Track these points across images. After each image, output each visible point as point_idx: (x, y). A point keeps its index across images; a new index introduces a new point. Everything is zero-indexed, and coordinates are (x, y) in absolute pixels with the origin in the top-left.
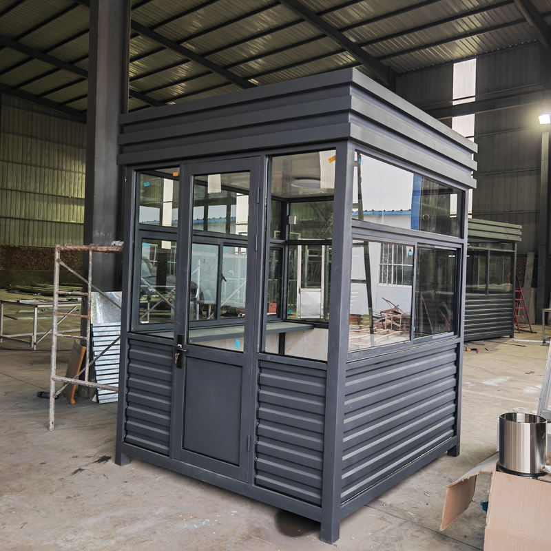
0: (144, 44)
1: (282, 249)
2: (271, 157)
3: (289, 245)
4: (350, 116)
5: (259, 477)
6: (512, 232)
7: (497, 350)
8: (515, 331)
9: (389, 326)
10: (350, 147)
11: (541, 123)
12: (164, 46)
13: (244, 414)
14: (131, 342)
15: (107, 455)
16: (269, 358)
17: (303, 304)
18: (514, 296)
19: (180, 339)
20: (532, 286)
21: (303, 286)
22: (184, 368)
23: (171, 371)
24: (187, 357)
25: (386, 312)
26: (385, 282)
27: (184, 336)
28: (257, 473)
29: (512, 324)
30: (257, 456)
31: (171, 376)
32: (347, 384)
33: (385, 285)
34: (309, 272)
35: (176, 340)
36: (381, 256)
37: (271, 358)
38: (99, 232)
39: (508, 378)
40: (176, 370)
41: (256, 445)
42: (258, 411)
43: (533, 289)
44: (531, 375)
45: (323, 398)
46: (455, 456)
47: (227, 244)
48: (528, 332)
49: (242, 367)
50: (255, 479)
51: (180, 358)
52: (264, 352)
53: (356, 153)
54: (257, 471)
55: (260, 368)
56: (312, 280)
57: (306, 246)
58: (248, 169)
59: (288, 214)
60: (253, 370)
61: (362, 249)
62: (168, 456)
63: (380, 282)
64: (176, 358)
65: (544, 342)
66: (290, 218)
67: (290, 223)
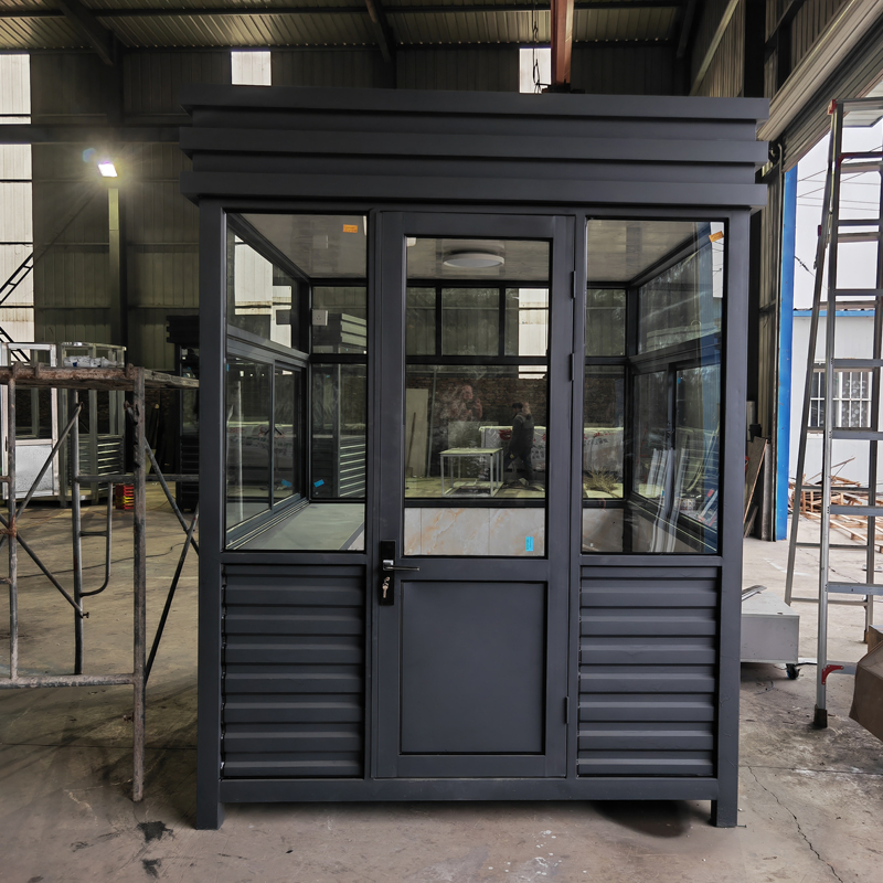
5: (584, 761)
16: (605, 560)
22: (399, 603)
24: (404, 581)
27: (397, 543)
28: (579, 756)
30: (580, 729)
40: (377, 609)
41: (579, 711)
42: (580, 653)
49: (545, 582)
50: (578, 766)
54: (579, 753)
55: (581, 579)
59: (311, 306)
62: (361, 777)
64: (385, 587)
66: (315, 313)
67: (316, 322)
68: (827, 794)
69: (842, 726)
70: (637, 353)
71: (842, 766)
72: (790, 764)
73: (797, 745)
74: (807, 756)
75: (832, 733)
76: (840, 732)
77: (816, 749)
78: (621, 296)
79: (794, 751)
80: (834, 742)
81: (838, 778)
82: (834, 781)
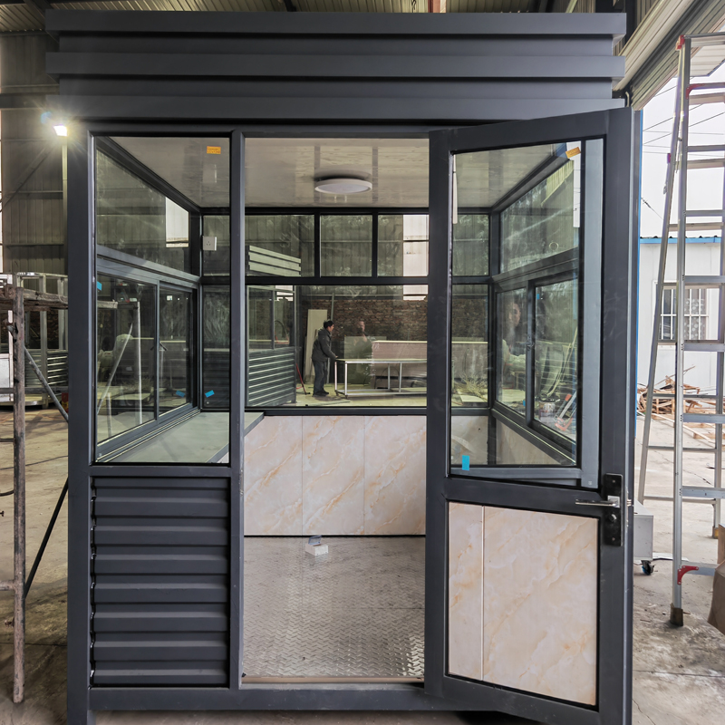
3: (202, 285)
29: (294, 385)
66: (205, 239)
67: (206, 248)
68: (688, 701)
69: (698, 625)
70: (499, 272)
71: (700, 669)
72: (650, 666)
73: (655, 645)
74: (666, 657)
75: (688, 632)
76: (697, 631)
77: (674, 650)
78: (484, 221)
79: (652, 652)
80: (691, 642)
81: (697, 682)
82: (693, 685)
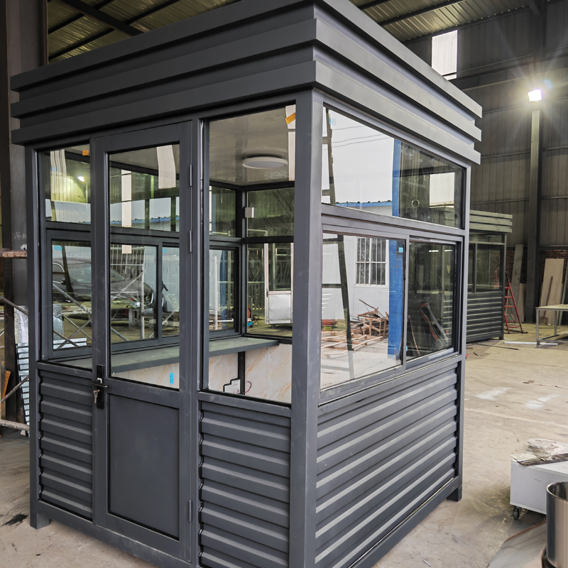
0: (90, 26)
1: (237, 248)
2: (207, 121)
3: (246, 244)
4: (316, 53)
5: (205, 555)
6: (503, 222)
7: (487, 354)
8: (505, 331)
9: (367, 332)
10: (317, 99)
11: (531, 100)
12: (112, 27)
13: (183, 472)
14: (42, 374)
15: (22, 513)
16: (212, 398)
17: (272, 307)
18: (504, 294)
19: (100, 371)
20: (521, 282)
21: (271, 289)
22: (106, 409)
23: (91, 411)
24: (109, 394)
25: (364, 315)
26: (362, 282)
27: (104, 367)
28: (202, 550)
29: (502, 324)
30: (202, 528)
31: (91, 418)
32: (320, 434)
33: (363, 285)
34: (278, 272)
35: (94, 371)
36: (358, 253)
37: (216, 399)
38: (21, 234)
39: (505, 389)
40: (96, 410)
41: (200, 514)
42: (201, 469)
43: (521, 285)
44: (530, 384)
45: (287, 455)
46: (457, 501)
47: (167, 245)
48: (518, 332)
49: (178, 409)
50: (200, 558)
51: (100, 396)
52: (207, 391)
53: (324, 108)
54: (202, 548)
55: (202, 411)
56: (281, 281)
57: (274, 244)
58: (177, 140)
59: (243, 205)
60: (192, 414)
61: (335, 246)
62: (92, 521)
63: (357, 282)
64: (96, 396)
65: (538, 344)
